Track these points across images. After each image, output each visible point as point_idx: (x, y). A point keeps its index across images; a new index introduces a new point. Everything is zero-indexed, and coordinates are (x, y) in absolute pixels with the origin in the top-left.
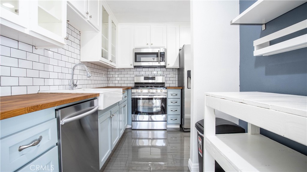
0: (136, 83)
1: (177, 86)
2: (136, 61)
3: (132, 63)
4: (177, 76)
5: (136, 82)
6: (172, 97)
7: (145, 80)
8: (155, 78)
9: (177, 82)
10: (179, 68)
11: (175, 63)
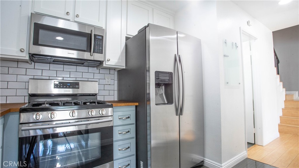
0: (32, 96)
1: (116, 99)
2: (36, 42)
3: (24, 46)
4: (116, 82)
5: (31, 91)
6: (120, 122)
7: (56, 88)
8: (78, 84)
9: (116, 93)
10: (124, 68)
11: (119, 59)
